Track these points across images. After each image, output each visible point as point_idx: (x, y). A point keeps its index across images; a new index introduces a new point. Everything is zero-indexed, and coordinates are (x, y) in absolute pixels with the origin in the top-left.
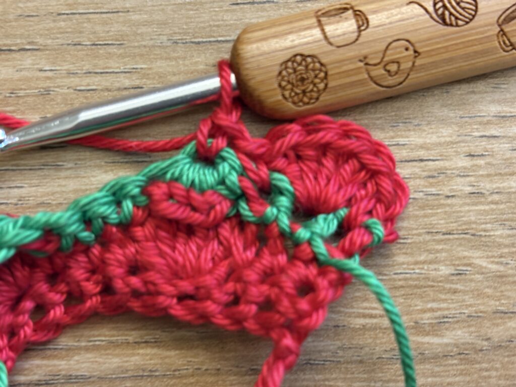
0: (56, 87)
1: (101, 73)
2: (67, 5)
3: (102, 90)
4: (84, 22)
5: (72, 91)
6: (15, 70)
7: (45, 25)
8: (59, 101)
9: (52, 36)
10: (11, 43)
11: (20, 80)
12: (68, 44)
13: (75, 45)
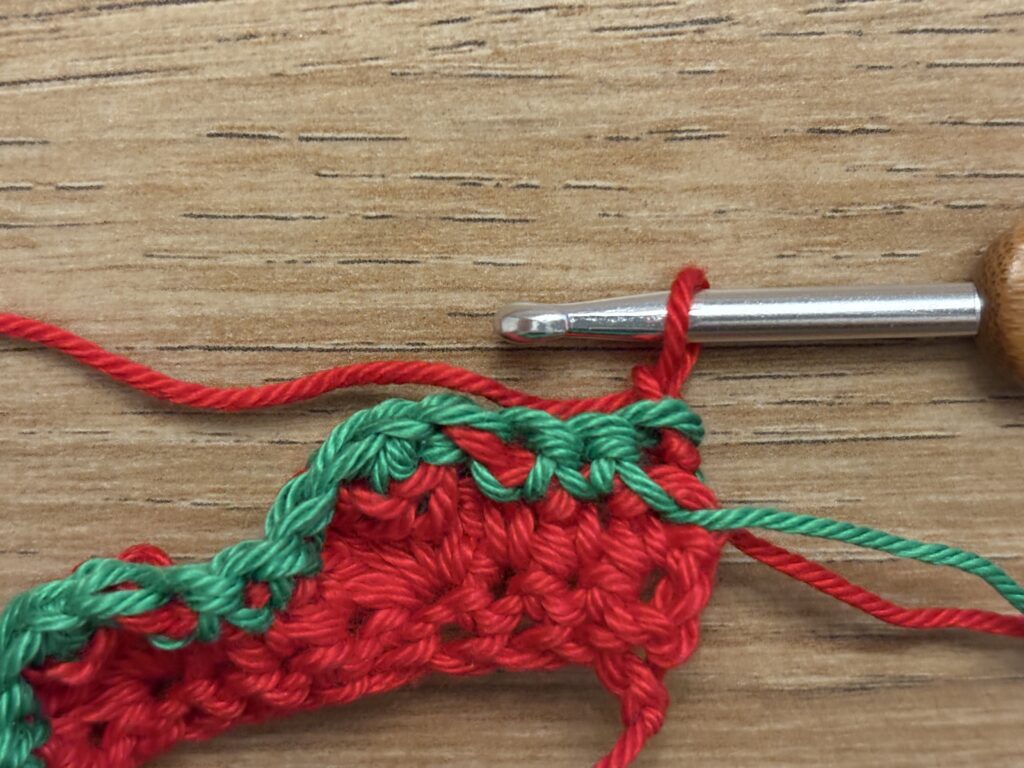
0: (915, 201)
1: (996, 176)
2: (945, 48)
3: (994, 207)
4: (974, 82)
5: (942, 208)
6: (845, 168)
7: (903, 86)
8: (917, 225)
9: (914, 106)
10: (840, 118)
11: (852, 188)
12: (943, 123)
13: (955, 123)
